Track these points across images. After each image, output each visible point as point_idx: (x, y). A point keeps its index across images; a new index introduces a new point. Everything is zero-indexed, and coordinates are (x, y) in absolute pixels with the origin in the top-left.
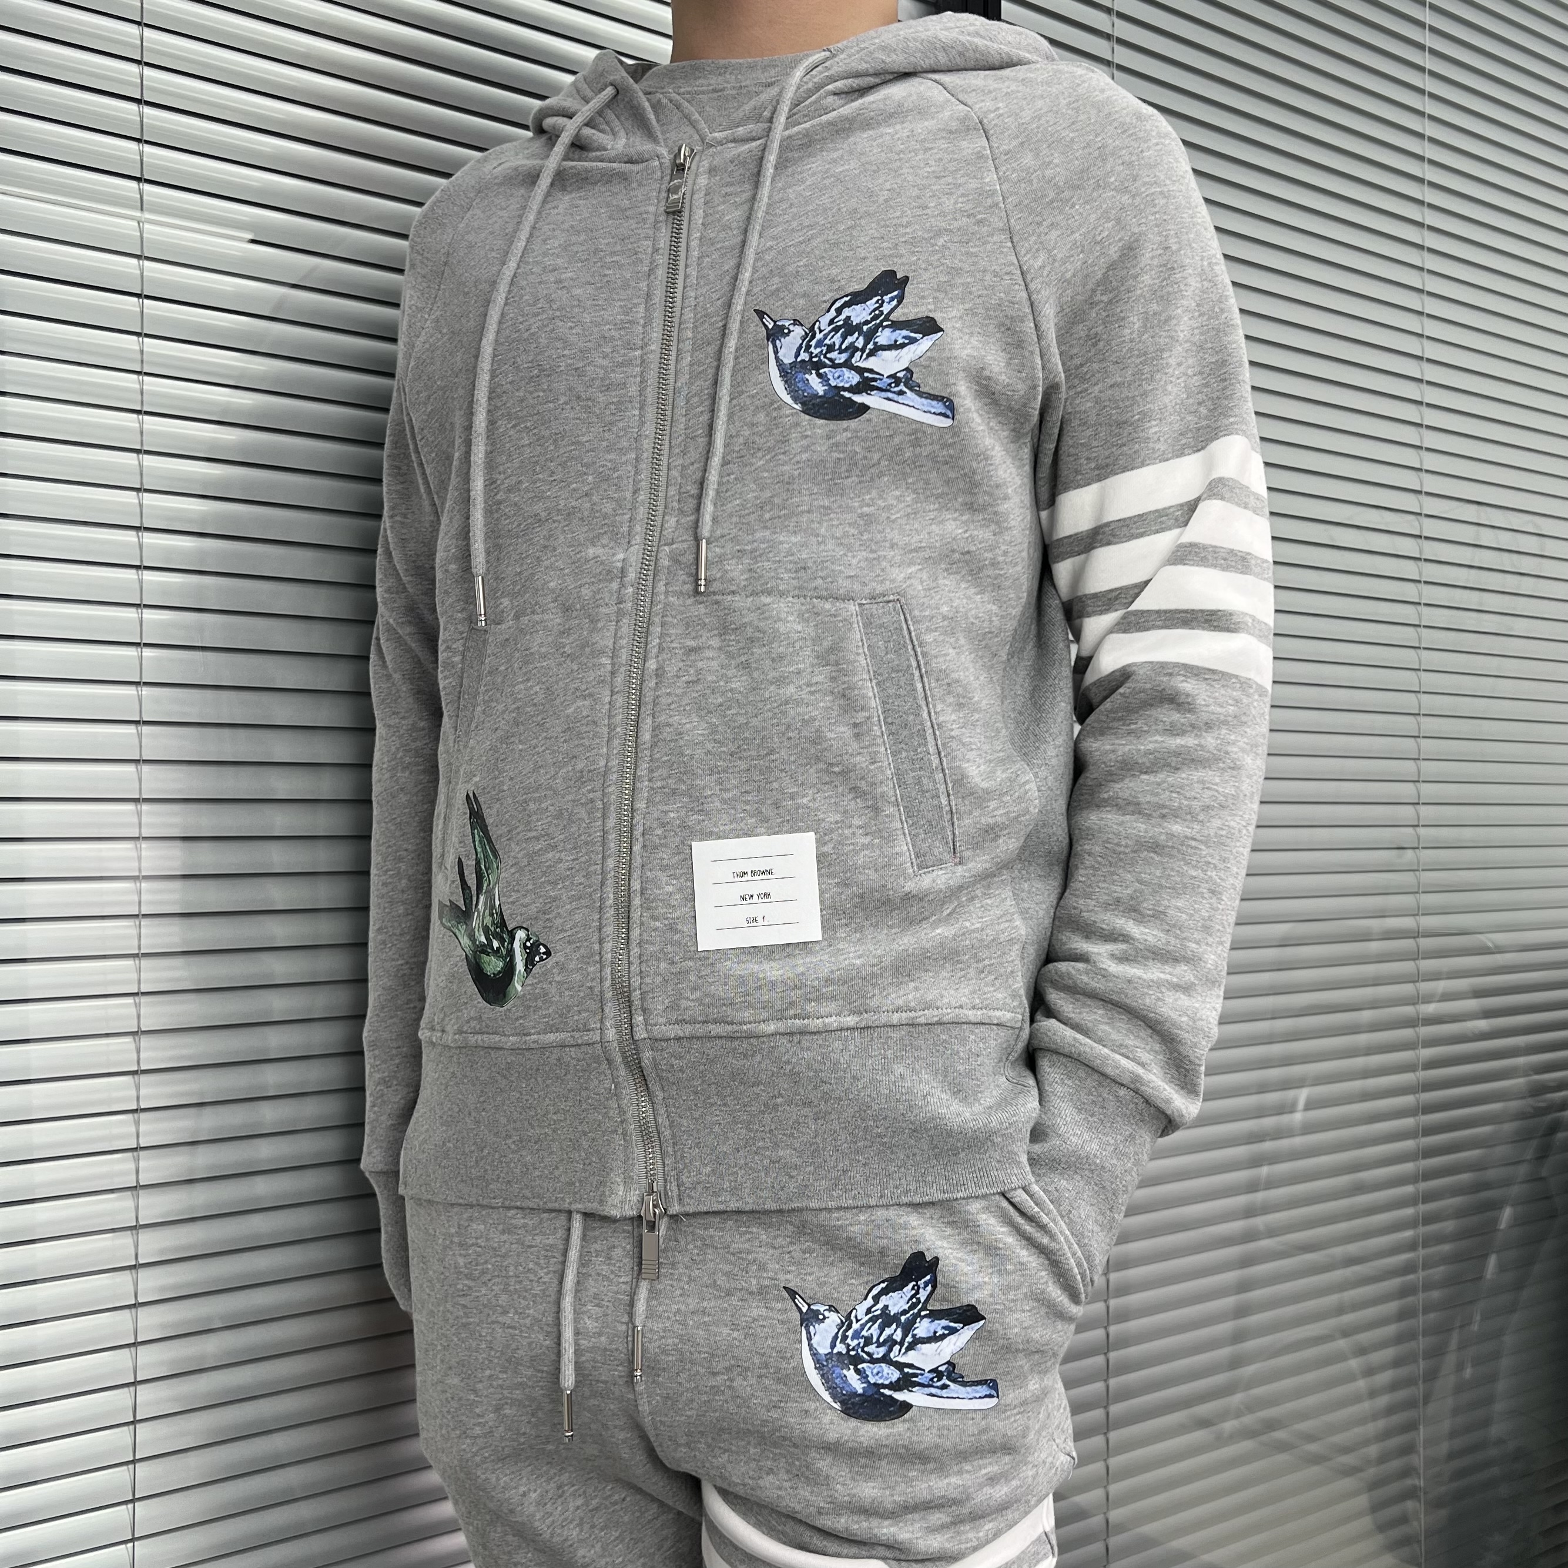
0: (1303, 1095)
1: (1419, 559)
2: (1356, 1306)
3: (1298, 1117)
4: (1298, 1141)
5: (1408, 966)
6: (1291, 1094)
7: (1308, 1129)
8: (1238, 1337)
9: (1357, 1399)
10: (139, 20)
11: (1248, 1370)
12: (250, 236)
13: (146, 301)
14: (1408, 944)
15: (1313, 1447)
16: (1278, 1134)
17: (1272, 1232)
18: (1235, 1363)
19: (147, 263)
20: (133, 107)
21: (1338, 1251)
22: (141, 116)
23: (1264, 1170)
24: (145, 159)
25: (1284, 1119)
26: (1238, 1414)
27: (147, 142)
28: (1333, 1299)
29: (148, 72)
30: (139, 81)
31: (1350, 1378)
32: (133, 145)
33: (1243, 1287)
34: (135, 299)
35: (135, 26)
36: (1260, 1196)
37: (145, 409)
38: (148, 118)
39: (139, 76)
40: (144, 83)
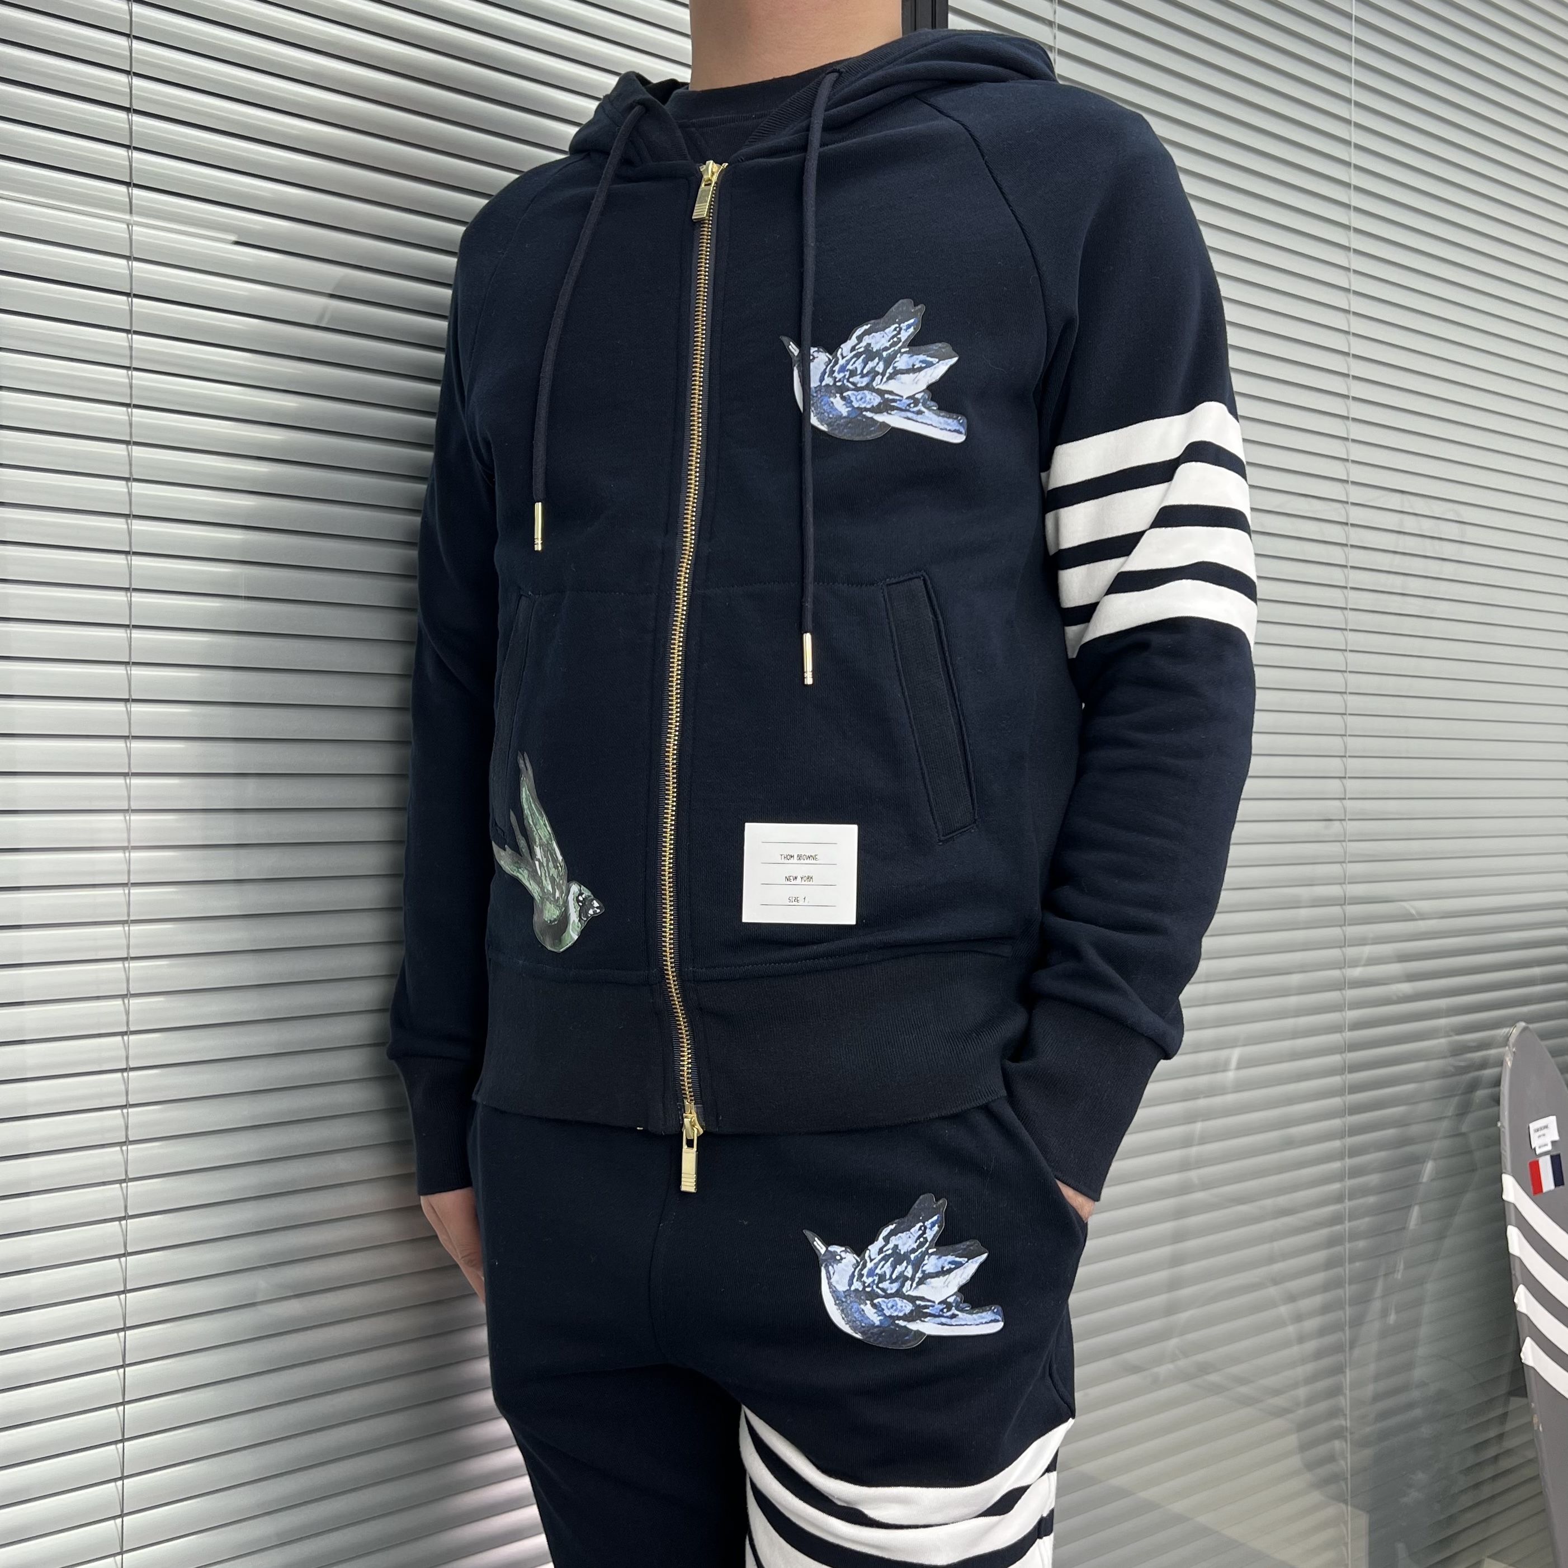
0: (1235, 1054)
1: (1346, 545)
2: (1285, 1256)
3: (1231, 1075)
4: (1230, 1098)
5: (1334, 932)
6: (1223, 1054)
7: (1240, 1087)
8: (1174, 1285)
9: (1286, 1344)
10: (128, 32)
11: (1184, 1316)
12: (234, 238)
13: (135, 300)
14: (1336, 911)
15: (1244, 1390)
16: (1211, 1092)
17: (1206, 1185)
18: (1171, 1309)
19: (136, 264)
20: (122, 115)
21: (1268, 1203)
22: (130, 124)
23: (1199, 1126)
24: (133, 165)
25: (1218, 1077)
26: (1174, 1359)
27: (136, 149)
28: (1264, 1248)
29: (137, 82)
30: (128, 90)
31: (1279, 1323)
32: (122, 152)
33: (1179, 1237)
34: (124, 298)
35: (125, 39)
36: (1194, 1151)
37: (135, 402)
38: (136, 126)
39: (128, 87)
40: (133, 92)
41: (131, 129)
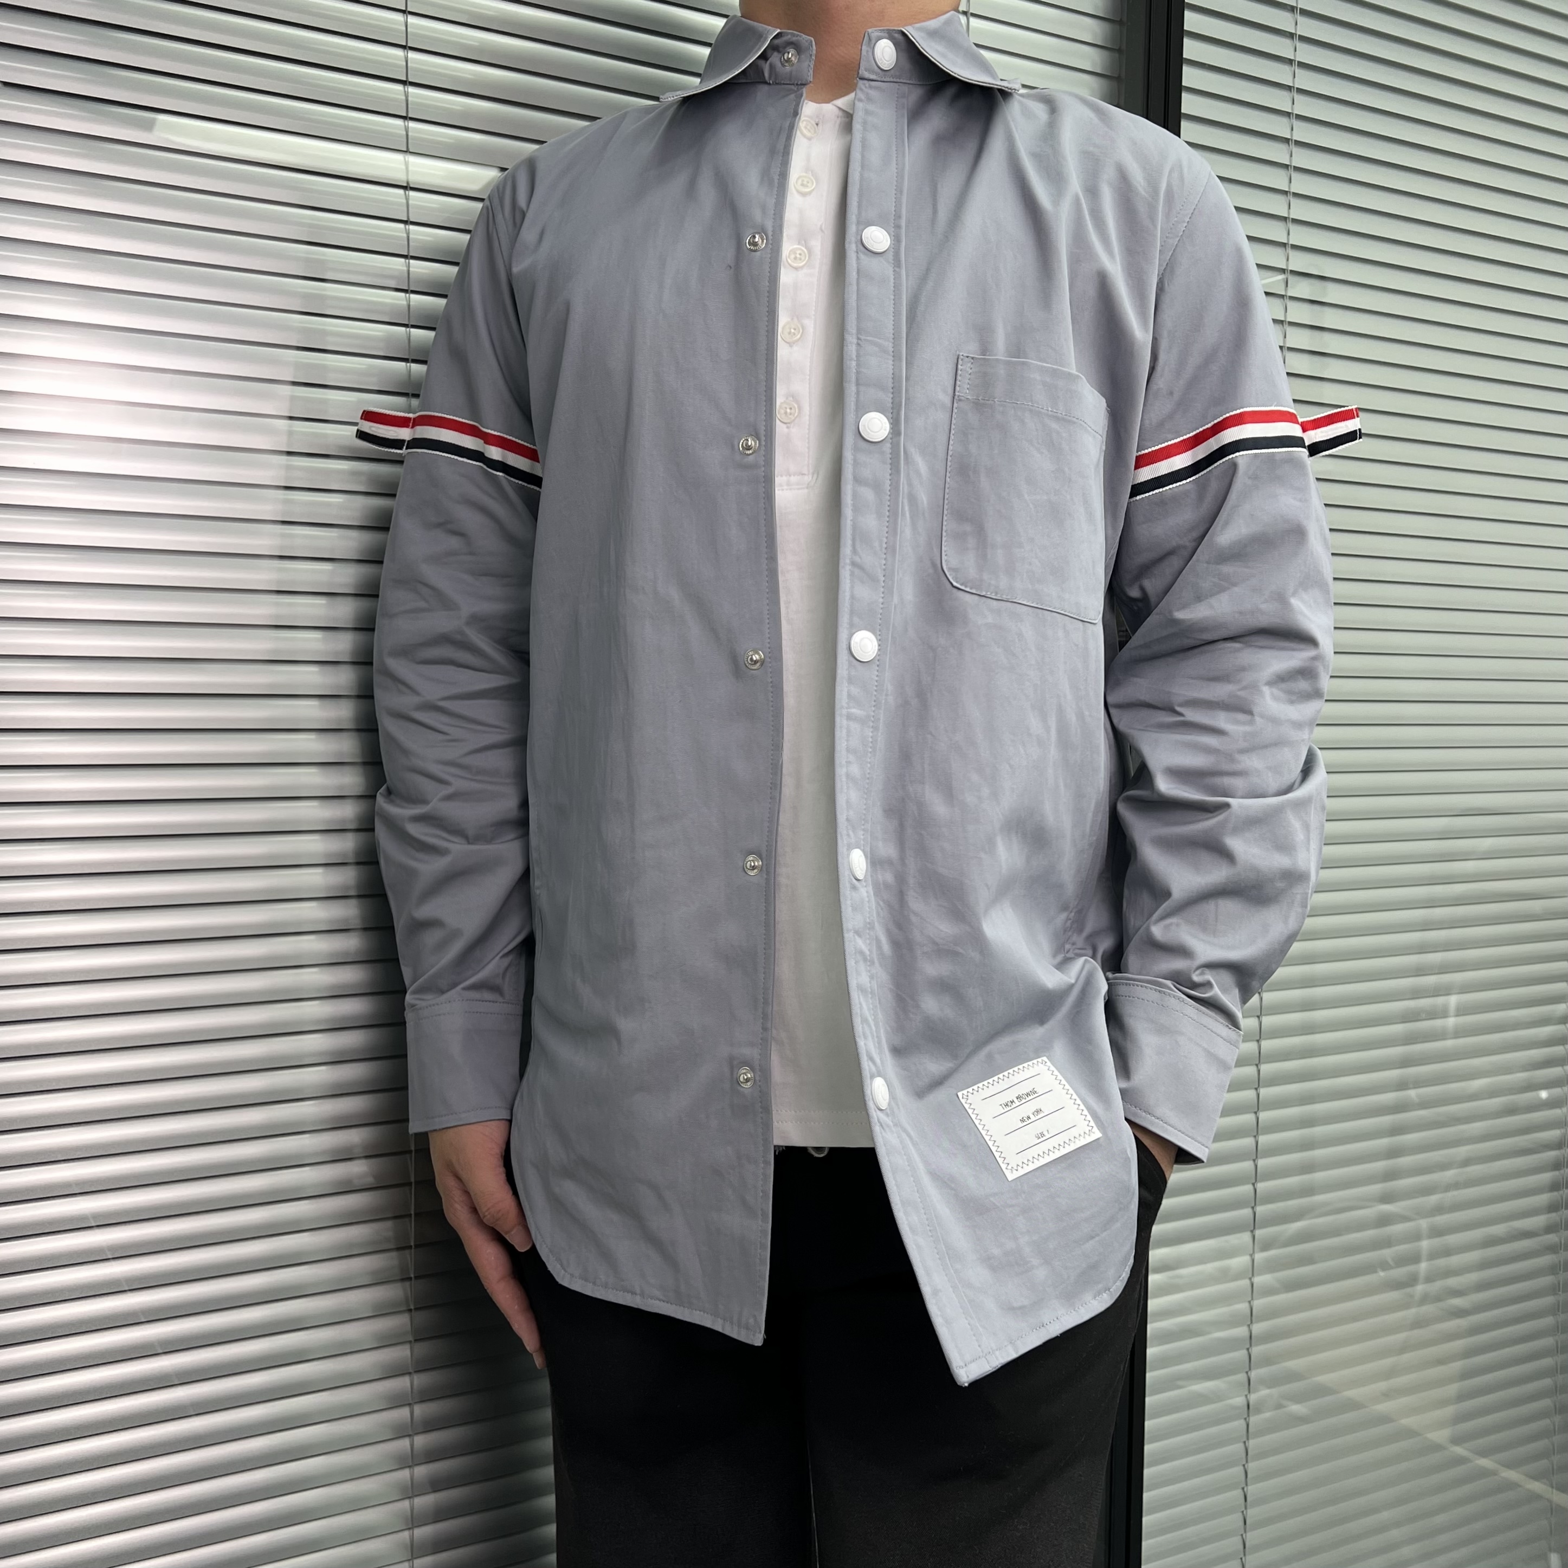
10: (404, 9)
13: (412, 261)
19: (412, 227)
20: (399, 87)
22: (407, 96)
24: (410, 134)
27: (412, 119)
29: (412, 55)
30: (404, 63)
32: (399, 122)
34: (402, 260)
35: (401, 14)
39: (404, 59)
40: (409, 65)
41: (407, 101)
